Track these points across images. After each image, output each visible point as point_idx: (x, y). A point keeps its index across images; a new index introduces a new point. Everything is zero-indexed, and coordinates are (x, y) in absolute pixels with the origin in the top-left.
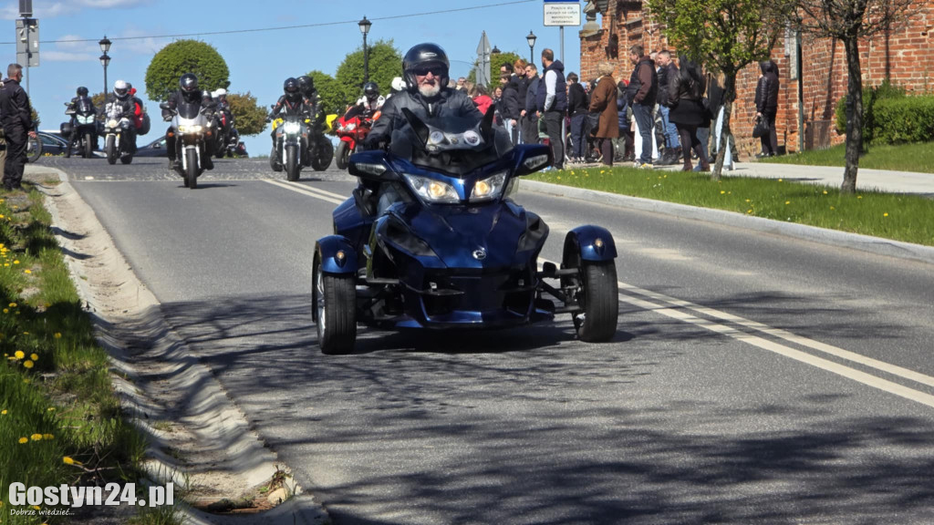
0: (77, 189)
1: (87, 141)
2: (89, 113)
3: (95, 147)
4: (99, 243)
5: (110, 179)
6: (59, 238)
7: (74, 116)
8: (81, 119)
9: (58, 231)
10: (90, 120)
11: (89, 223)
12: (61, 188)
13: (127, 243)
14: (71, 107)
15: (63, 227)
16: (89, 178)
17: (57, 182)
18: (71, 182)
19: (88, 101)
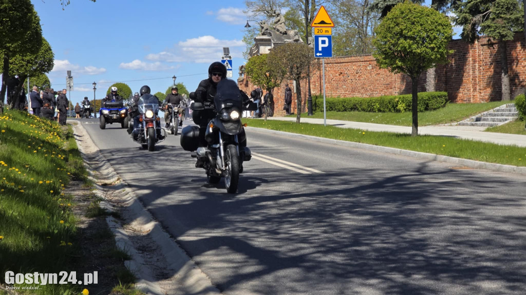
0: (83, 126)
1: (88, 113)
2: (88, 105)
3: (90, 115)
4: (86, 138)
5: (93, 123)
6: (75, 136)
7: (83, 106)
8: (86, 107)
9: (75, 135)
10: (89, 107)
11: (85, 133)
12: (78, 125)
13: (94, 137)
14: (83, 103)
15: (77, 134)
16: (87, 123)
17: (77, 124)
18: (81, 124)
19: (88, 101)
